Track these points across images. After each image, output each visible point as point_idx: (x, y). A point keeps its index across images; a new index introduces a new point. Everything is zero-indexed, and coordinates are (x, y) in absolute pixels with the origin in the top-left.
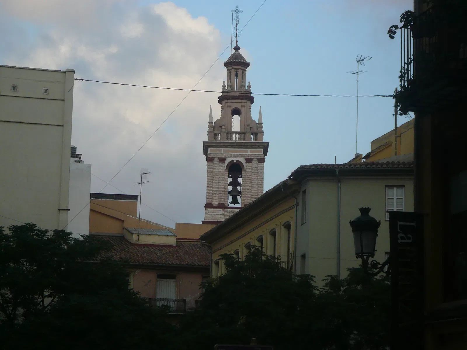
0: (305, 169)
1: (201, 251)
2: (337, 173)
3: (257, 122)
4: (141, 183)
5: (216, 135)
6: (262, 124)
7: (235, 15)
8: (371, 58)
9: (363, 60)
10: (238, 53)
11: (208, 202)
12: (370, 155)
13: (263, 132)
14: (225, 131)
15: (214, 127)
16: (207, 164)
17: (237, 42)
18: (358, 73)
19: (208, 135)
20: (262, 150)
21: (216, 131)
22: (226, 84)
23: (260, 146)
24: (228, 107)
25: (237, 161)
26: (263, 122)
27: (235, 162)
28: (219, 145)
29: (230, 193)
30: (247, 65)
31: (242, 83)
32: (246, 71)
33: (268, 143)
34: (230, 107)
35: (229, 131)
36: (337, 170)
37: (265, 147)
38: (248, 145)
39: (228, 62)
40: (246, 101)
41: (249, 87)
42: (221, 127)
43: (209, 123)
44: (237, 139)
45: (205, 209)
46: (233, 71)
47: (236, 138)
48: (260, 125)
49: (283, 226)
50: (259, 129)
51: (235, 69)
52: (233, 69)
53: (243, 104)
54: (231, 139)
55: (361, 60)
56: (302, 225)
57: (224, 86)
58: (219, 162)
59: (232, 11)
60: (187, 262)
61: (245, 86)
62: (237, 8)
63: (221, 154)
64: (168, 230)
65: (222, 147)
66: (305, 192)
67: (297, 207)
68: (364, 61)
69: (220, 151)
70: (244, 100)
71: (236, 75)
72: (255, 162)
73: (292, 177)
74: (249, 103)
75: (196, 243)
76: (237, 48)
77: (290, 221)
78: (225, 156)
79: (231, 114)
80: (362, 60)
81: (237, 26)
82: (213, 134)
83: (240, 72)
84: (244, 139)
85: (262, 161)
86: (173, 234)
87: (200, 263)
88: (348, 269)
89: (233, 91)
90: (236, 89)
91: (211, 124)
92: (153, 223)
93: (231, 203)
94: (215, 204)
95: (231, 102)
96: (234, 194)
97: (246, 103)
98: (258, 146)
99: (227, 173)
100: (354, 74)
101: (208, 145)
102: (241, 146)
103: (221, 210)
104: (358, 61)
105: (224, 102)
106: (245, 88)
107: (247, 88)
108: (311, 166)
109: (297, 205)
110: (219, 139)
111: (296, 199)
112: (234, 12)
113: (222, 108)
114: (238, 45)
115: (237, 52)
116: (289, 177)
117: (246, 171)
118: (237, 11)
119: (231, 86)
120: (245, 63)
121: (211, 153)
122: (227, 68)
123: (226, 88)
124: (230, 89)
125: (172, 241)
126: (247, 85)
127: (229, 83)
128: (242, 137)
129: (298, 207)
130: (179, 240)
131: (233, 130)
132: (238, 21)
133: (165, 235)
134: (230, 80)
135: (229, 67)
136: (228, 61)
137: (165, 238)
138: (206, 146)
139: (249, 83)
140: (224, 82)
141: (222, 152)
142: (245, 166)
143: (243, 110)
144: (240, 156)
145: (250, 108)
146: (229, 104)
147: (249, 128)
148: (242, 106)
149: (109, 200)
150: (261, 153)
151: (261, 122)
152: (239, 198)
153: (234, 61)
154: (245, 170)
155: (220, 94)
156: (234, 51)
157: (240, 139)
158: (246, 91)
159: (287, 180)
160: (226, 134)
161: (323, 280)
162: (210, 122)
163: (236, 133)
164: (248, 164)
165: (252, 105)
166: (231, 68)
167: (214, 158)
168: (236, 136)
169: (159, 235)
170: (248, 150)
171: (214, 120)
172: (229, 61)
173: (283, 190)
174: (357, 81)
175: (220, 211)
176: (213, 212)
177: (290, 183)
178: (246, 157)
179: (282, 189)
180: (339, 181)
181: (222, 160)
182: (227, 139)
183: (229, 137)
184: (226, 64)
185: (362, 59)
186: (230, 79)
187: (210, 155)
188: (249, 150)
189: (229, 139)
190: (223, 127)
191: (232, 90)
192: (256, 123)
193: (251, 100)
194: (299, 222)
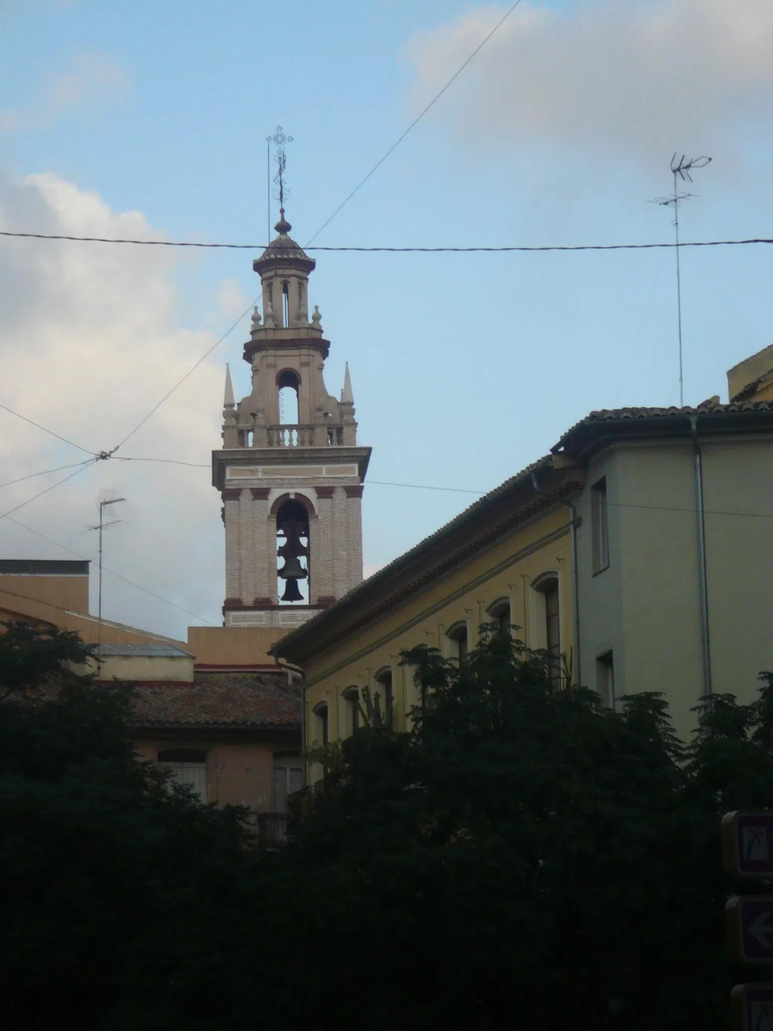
0: (605, 419)
1: (259, 693)
2: (694, 427)
3: (339, 400)
4: (101, 527)
5: (242, 434)
6: (352, 403)
7: (274, 148)
8: (710, 159)
9: (688, 167)
10: (286, 239)
11: (229, 596)
12: (757, 387)
13: (356, 424)
14: (264, 424)
15: (236, 416)
16: (222, 505)
17: (282, 211)
18: (675, 200)
19: (223, 435)
20: (356, 466)
21: (242, 425)
22: (261, 312)
23: (349, 457)
24: (269, 366)
25: (297, 494)
26: (355, 401)
27: (292, 497)
28: (251, 459)
29: (281, 573)
30: (310, 265)
31: (300, 307)
32: (307, 279)
33: (369, 450)
34: (275, 366)
35: (273, 423)
36: (693, 419)
37: (362, 458)
38: (323, 456)
39: (263, 259)
40: (312, 352)
41: (317, 318)
42: (254, 415)
43: (225, 406)
44: (295, 443)
45: (224, 614)
46: (277, 283)
47: (291, 440)
48: (346, 407)
49: (532, 585)
50: (345, 418)
51: (281, 276)
52: (276, 275)
53: (304, 359)
54: (280, 441)
55: (682, 166)
56: (594, 576)
57: (256, 319)
58: (253, 499)
59: (267, 139)
60: (232, 718)
61: (306, 316)
62: (279, 132)
63: (258, 479)
64: (171, 646)
65: (257, 464)
66: (601, 487)
67: (575, 529)
68: (691, 171)
69: (254, 472)
70: (305, 348)
71: (286, 290)
72: (340, 496)
73: (562, 449)
74: (317, 355)
75: (240, 676)
76: (283, 228)
77: (556, 570)
78: (267, 485)
79: (277, 384)
80: (685, 168)
81: (280, 175)
82: (235, 432)
83: (293, 282)
84: (311, 443)
85: (355, 492)
86: (186, 653)
87: (266, 718)
88: (762, 675)
89: (278, 328)
90: (285, 324)
91: (229, 409)
92: (130, 628)
93: (284, 598)
94: (248, 600)
95: (275, 356)
96: (292, 573)
97: (311, 357)
98: (346, 457)
99: (274, 525)
100: (666, 203)
101: (224, 460)
102: (304, 458)
103: (262, 613)
104: (674, 172)
105: (257, 357)
106: (307, 320)
107: (311, 321)
108: (617, 412)
109: (577, 523)
110: (251, 444)
111: (571, 510)
112: (272, 141)
113: (255, 371)
114: (287, 219)
115: (283, 237)
116: (554, 450)
117: (319, 517)
118: (280, 139)
119: (273, 316)
120: (303, 261)
121: (234, 478)
122: (261, 275)
123: (261, 323)
124: (270, 324)
125: (183, 671)
126: (311, 313)
127: (269, 310)
128: (307, 438)
129: (578, 530)
130: (200, 669)
131: (282, 422)
132: (284, 162)
133: (166, 657)
134: (270, 303)
135: (265, 272)
136: (265, 258)
137: (165, 663)
138: (220, 462)
139: (317, 308)
140: (256, 308)
141: (259, 475)
142: (315, 507)
143: (304, 373)
144: (304, 483)
145: (321, 368)
146: (271, 360)
147: (320, 414)
148: (303, 364)
149: (17, 575)
150: (354, 473)
151: (350, 401)
152: (303, 585)
153: (279, 256)
154: (317, 517)
155: (249, 338)
156: (275, 235)
157: (301, 441)
158: (311, 328)
159: (548, 459)
160: (268, 432)
161: (694, 709)
162: (229, 402)
163: (291, 427)
164: (322, 500)
165: (325, 362)
166: (272, 273)
167: (242, 489)
168: (291, 435)
169: (150, 657)
170: (321, 469)
171: (237, 399)
172: (267, 257)
173: (538, 485)
174: (675, 222)
175: (261, 616)
176: (245, 619)
177: (558, 464)
178: (317, 485)
179: (535, 484)
180: (698, 450)
181: (261, 494)
182: (270, 443)
183: (275, 439)
184: (259, 267)
185: (685, 163)
186: (271, 300)
187: (231, 483)
188: (324, 467)
189: (275, 444)
190: (260, 415)
191: (276, 325)
192: (338, 403)
193: (323, 348)
194: (586, 567)
